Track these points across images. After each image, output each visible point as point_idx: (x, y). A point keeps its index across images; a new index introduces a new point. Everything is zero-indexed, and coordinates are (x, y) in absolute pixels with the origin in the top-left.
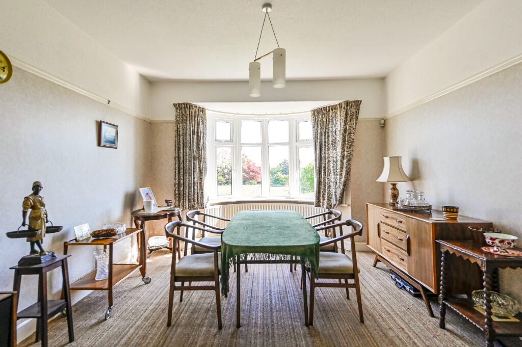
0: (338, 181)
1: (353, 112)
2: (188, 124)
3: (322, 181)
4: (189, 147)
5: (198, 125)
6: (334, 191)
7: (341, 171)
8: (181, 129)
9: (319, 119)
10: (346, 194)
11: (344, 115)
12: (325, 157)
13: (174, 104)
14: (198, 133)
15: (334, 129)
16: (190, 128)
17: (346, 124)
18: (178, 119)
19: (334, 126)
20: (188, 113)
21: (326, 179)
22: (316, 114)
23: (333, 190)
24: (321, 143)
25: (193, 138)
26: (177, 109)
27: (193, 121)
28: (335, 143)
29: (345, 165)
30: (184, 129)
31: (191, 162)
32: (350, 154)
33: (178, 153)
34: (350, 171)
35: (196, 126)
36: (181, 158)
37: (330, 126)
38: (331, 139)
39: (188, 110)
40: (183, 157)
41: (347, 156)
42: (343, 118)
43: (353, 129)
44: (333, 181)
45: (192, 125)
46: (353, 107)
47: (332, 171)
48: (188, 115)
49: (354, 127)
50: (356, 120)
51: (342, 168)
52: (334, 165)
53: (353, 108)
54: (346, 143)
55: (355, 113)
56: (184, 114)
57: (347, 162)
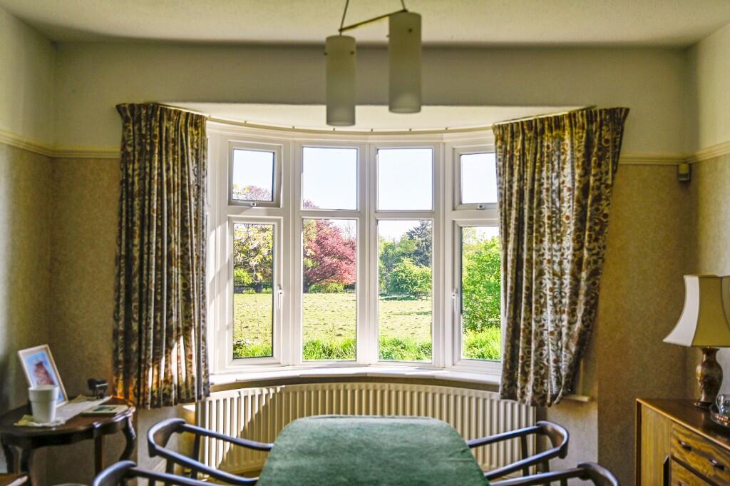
0: (564, 331)
1: (607, 141)
2: (156, 164)
3: (522, 327)
4: (160, 228)
5: (183, 165)
6: (552, 358)
7: (574, 303)
8: (136, 179)
9: (517, 154)
10: (586, 368)
11: (582, 148)
12: (530, 260)
13: (118, 107)
14: (184, 186)
15: (556, 182)
16: (160, 175)
17: (586, 173)
18: (130, 149)
19: (554, 174)
20: (157, 132)
21: (533, 323)
22: (508, 138)
23: (549, 352)
24: (520, 220)
25: (169, 202)
26: (126, 120)
27: (171, 152)
28: (559, 221)
29: (583, 286)
30: (144, 179)
31: (162, 270)
32: (598, 257)
33: (127, 245)
34: (596, 304)
35: (178, 168)
36: (133, 259)
37: (544, 174)
38: (546, 212)
39: (155, 124)
40: (141, 257)
41: (589, 263)
42: (579, 155)
43: (607, 186)
44: (551, 329)
45: (168, 164)
46: (607, 125)
47: (549, 302)
48: (155, 136)
49: (609, 182)
50: (615, 164)
51: (575, 293)
52: (554, 284)
53: (604, 128)
54: (588, 225)
55: (610, 144)
56: (143, 136)
57: (588, 279)
